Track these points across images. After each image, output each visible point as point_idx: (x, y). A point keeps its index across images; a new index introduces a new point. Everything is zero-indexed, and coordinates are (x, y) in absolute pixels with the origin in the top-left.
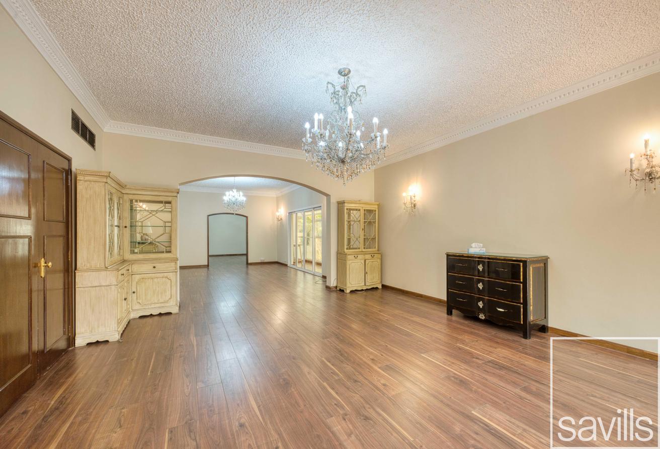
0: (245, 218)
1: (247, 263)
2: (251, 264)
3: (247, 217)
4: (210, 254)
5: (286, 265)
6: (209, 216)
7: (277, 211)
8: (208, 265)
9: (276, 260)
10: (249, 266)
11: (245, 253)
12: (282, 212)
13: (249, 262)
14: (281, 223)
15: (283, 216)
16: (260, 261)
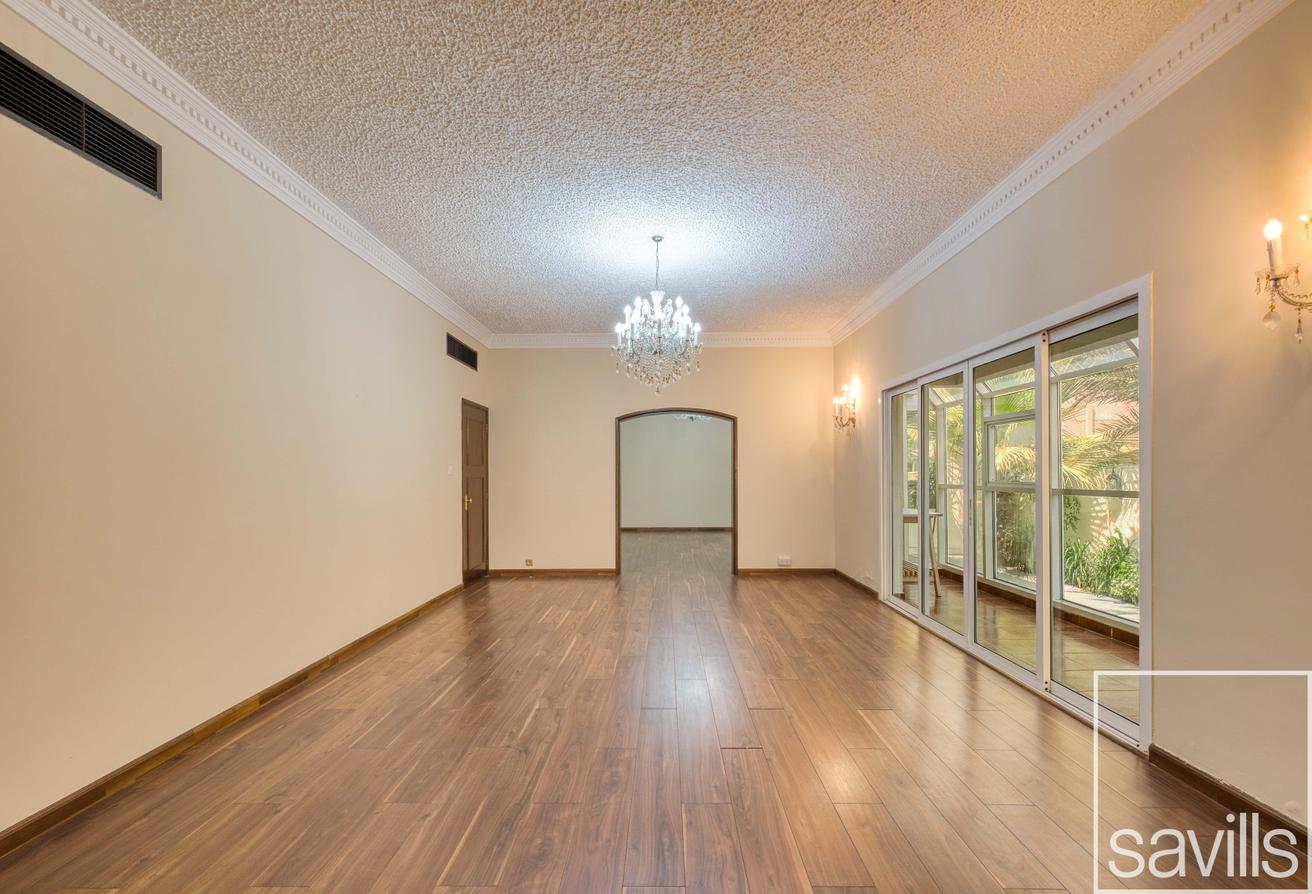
0: (729, 423)
1: (735, 571)
2: (749, 574)
3: (733, 420)
4: (623, 526)
5: (872, 595)
6: (621, 419)
7: (838, 392)
8: (618, 571)
9: (832, 566)
10: (741, 583)
11: (729, 524)
12: (857, 394)
13: (740, 566)
14: (849, 434)
15: (858, 408)
16: (775, 566)
